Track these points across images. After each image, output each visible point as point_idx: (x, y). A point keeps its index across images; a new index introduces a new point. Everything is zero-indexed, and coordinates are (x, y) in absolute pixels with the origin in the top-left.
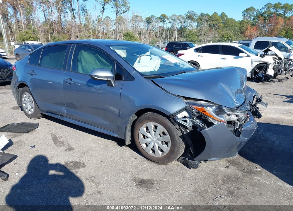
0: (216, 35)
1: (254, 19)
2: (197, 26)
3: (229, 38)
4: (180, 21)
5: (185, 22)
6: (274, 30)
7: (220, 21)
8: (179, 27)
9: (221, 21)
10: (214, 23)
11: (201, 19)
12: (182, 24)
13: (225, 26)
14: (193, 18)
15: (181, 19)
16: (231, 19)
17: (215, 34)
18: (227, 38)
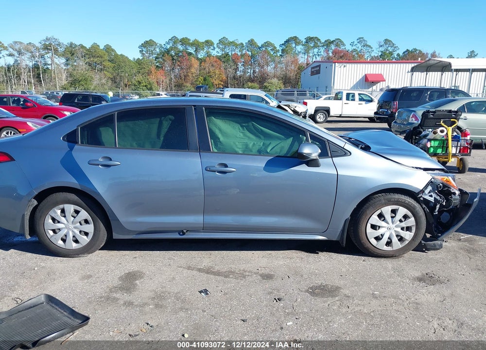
0: (104, 81)
1: (156, 58)
2: (67, 65)
3: (149, 86)
4: (30, 54)
5: (42, 56)
6: (188, 76)
7: (106, 59)
8: (31, 64)
9: (106, 57)
10: (96, 60)
11: (71, 52)
12: (37, 59)
13: (114, 67)
14: (56, 51)
15: (33, 49)
16: (122, 55)
17: (100, 79)
18: (145, 86)
